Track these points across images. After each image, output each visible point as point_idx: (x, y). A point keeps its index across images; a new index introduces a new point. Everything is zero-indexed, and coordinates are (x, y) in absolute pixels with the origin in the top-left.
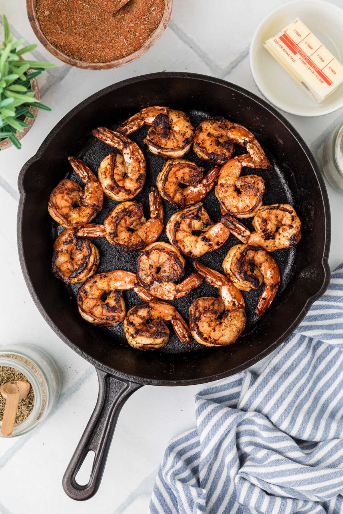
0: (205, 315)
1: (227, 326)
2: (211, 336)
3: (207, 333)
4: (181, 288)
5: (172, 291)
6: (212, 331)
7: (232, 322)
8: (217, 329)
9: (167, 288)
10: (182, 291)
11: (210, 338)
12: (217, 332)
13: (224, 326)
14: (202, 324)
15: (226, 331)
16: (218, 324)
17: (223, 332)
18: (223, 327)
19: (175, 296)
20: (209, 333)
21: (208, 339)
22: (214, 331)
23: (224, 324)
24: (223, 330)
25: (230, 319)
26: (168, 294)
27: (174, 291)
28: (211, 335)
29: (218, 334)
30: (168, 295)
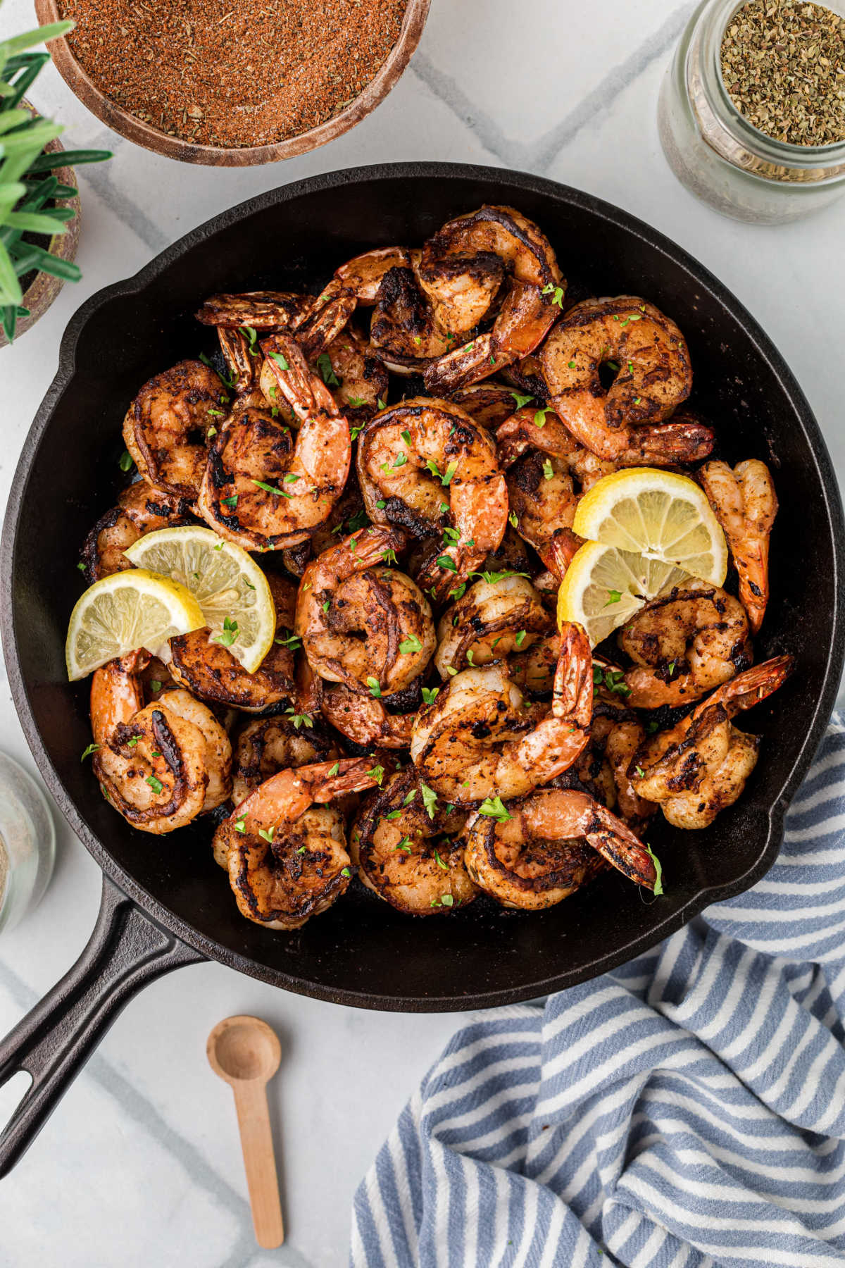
0: (410, 816)
1: (435, 872)
2: (386, 866)
3: (384, 855)
4: (396, 727)
5: (370, 724)
6: (398, 859)
7: (452, 871)
8: (410, 863)
9: (362, 712)
10: (397, 734)
11: (382, 870)
12: (406, 868)
13: (428, 866)
14: (389, 828)
15: (425, 880)
16: (418, 854)
17: (416, 878)
18: (425, 868)
19: (374, 739)
20: (388, 859)
21: (375, 868)
22: (403, 862)
23: (431, 863)
24: (419, 874)
25: (453, 864)
26: (360, 725)
27: (378, 727)
28: (388, 864)
29: (402, 875)
30: (357, 729)
